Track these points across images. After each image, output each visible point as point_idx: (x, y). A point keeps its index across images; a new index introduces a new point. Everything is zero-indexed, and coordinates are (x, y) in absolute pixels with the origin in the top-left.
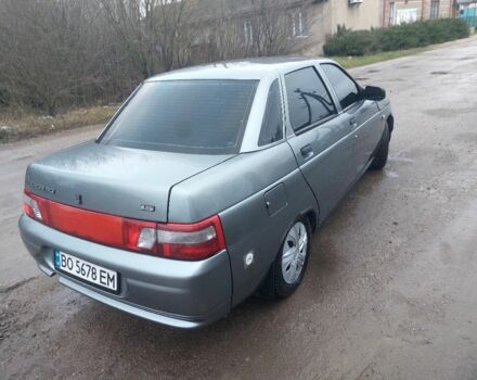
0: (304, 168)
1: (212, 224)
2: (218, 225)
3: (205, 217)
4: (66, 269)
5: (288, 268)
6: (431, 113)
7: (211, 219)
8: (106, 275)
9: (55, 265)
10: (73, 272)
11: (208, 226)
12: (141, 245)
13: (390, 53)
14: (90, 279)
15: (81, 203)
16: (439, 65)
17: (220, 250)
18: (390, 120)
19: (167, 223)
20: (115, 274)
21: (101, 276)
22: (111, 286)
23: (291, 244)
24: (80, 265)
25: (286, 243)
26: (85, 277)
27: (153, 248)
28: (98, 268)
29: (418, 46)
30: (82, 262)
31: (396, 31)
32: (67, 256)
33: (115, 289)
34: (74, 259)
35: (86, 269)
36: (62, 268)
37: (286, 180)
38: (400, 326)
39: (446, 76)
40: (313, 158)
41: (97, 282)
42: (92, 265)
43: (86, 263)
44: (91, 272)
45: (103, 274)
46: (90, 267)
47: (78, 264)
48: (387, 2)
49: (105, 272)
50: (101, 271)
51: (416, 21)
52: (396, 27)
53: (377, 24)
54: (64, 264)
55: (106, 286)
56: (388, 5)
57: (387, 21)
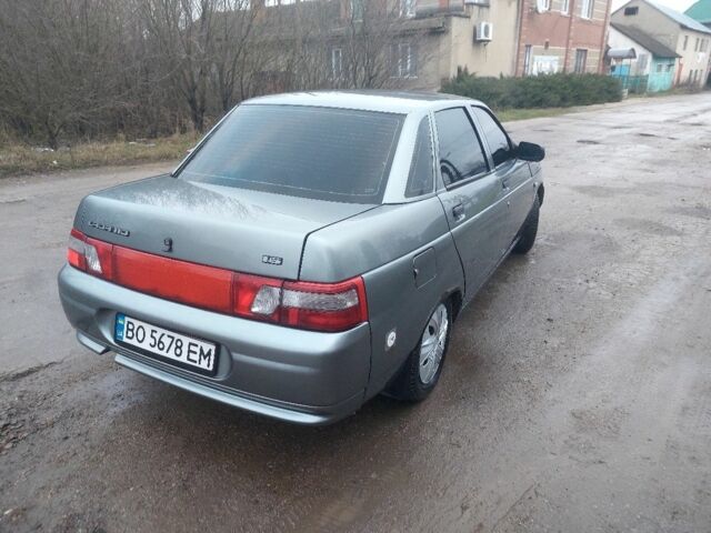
0: (456, 233)
1: (355, 287)
2: (360, 289)
3: (347, 277)
4: (134, 342)
5: (426, 362)
6: (582, 190)
7: (353, 281)
8: (197, 350)
9: (115, 337)
10: (145, 346)
11: (348, 289)
12: (255, 309)
13: (524, 111)
14: (171, 355)
15: (170, 250)
16: (589, 133)
17: (362, 322)
18: (541, 190)
19: (298, 280)
20: (213, 348)
21: (190, 351)
22: (204, 365)
23: (432, 331)
24: (157, 336)
25: (427, 330)
26: (163, 353)
27: (273, 314)
28: (186, 340)
29: (558, 106)
30: (160, 331)
31: (533, 83)
32: (137, 323)
33: (211, 368)
34: (148, 328)
35: (167, 341)
36: (125, 340)
37: (437, 245)
38: (566, 442)
39: (596, 146)
40: (464, 222)
41: (183, 359)
42: (177, 336)
43: (167, 333)
44: (174, 346)
45: (192, 348)
46: (173, 338)
47: (154, 334)
48: (523, 44)
49: (196, 346)
50: (190, 344)
51: (558, 74)
52: (532, 78)
53: (507, 71)
54: (130, 334)
55: (197, 365)
56: (523, 48)
57: (521, 68)
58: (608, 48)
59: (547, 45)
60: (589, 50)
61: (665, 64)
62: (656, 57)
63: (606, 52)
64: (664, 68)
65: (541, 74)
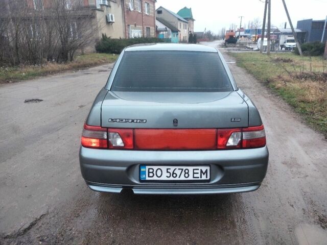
4: (155, 178)
8: (199, 171)
10: (163, 178)
12: (229, 144)
14: (182, 178)
19: (248, 126)
20: (208, 168)
21: (194, 173)
22: (204, 177)
24: (171, 171)
26: (177, 179)
28: (191, 169)
30: (172, 168)
32: (155, 168)
33: (208, 178)
34: (164, 168)
35: (178, 172)
36: (148, 178)
41: (191, 178)
42: (184, 168)
43: (178, 167)
44: (183, 173)
45: (195, 171)
46: (182, 170)
47: (169, 171)
48: (126, 24)
49: (198, 169)
50: (194, 170)
51: (141, 38)
52: (132, 39)
53: (122, 37)
54: (151, 175)
55: (200, 179)
56: (127, 26)
57: (127, 35)
58: (157, 27)
59: (135, 25)
60: (151, 28)
61: (176, 34)
62: (173, 31)
63: (156, 29)
64: (176, 36)
65: (135, 38)
